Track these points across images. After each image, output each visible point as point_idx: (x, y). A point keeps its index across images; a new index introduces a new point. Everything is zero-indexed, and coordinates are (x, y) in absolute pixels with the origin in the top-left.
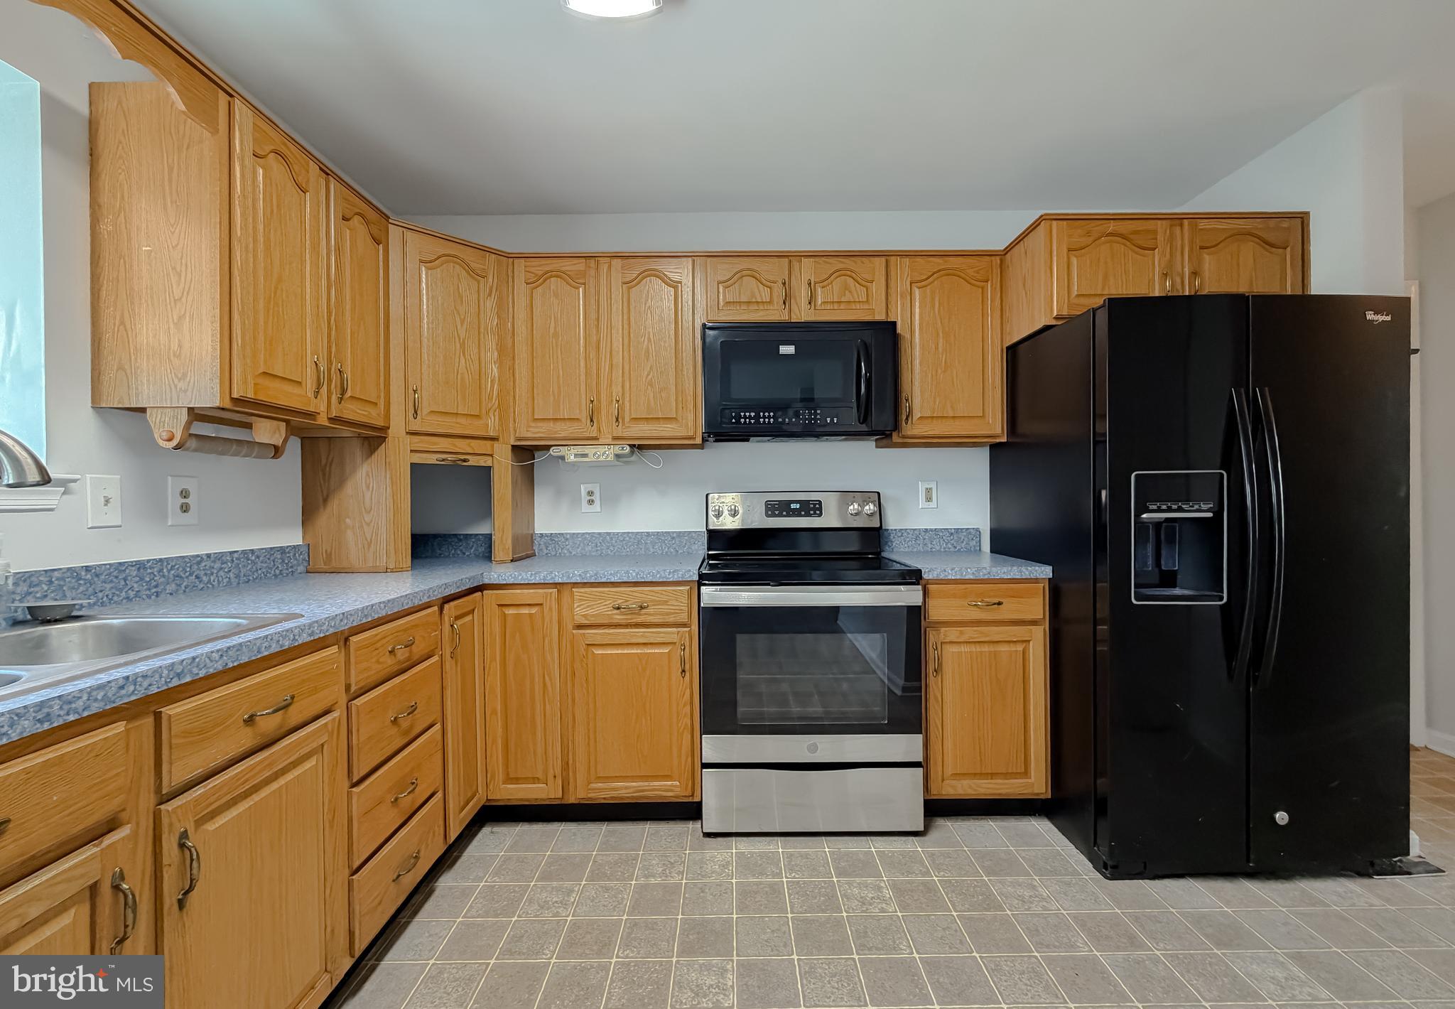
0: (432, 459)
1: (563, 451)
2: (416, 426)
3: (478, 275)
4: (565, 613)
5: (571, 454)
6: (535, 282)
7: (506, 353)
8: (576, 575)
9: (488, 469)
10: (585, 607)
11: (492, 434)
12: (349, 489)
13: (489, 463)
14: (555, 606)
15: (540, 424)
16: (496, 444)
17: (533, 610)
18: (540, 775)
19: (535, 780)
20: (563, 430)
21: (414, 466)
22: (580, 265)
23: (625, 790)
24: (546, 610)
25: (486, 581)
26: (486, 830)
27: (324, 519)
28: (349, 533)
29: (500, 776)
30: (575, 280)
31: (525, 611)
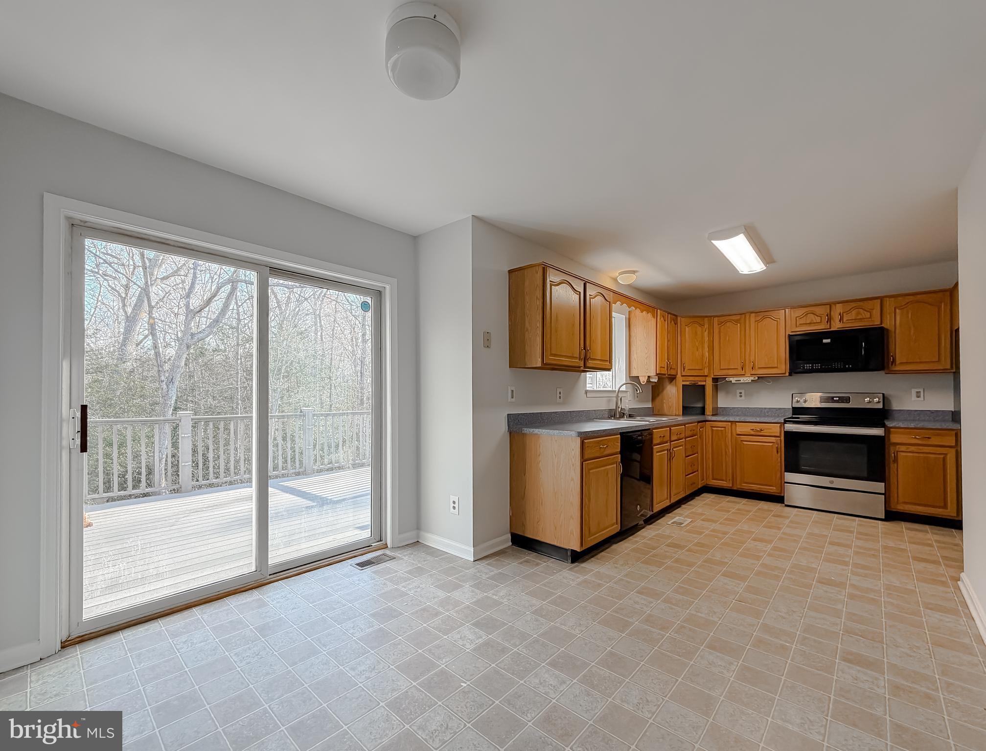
0: (688, 383)
1: (731, 379)
2: (684, 374)
3: (702, 325)
4: (734, 431)
5: (733, 380)
6: (720, 323)
7: (711, 349)
8: (737, 419)
9: (704, 386)
10: (741, 428)
11: (706, 375)
12: (665, 392)
13: (705, 384)
14: (730, 428)
15: (722, 371)
16: (707, 378)
17: (723, 429)
18: (724, 478)
19: (723, 480)
20: (731, 372)
21: (683, 385)
22: (738, 317)
23: (755, 488)
24: (727, 429)
25: (707, 419)
26: (704, 495)
27: (658, 400)
28: (665, 405)
29: (711, 477)
30: (737, 321)
31: (720, 429)
